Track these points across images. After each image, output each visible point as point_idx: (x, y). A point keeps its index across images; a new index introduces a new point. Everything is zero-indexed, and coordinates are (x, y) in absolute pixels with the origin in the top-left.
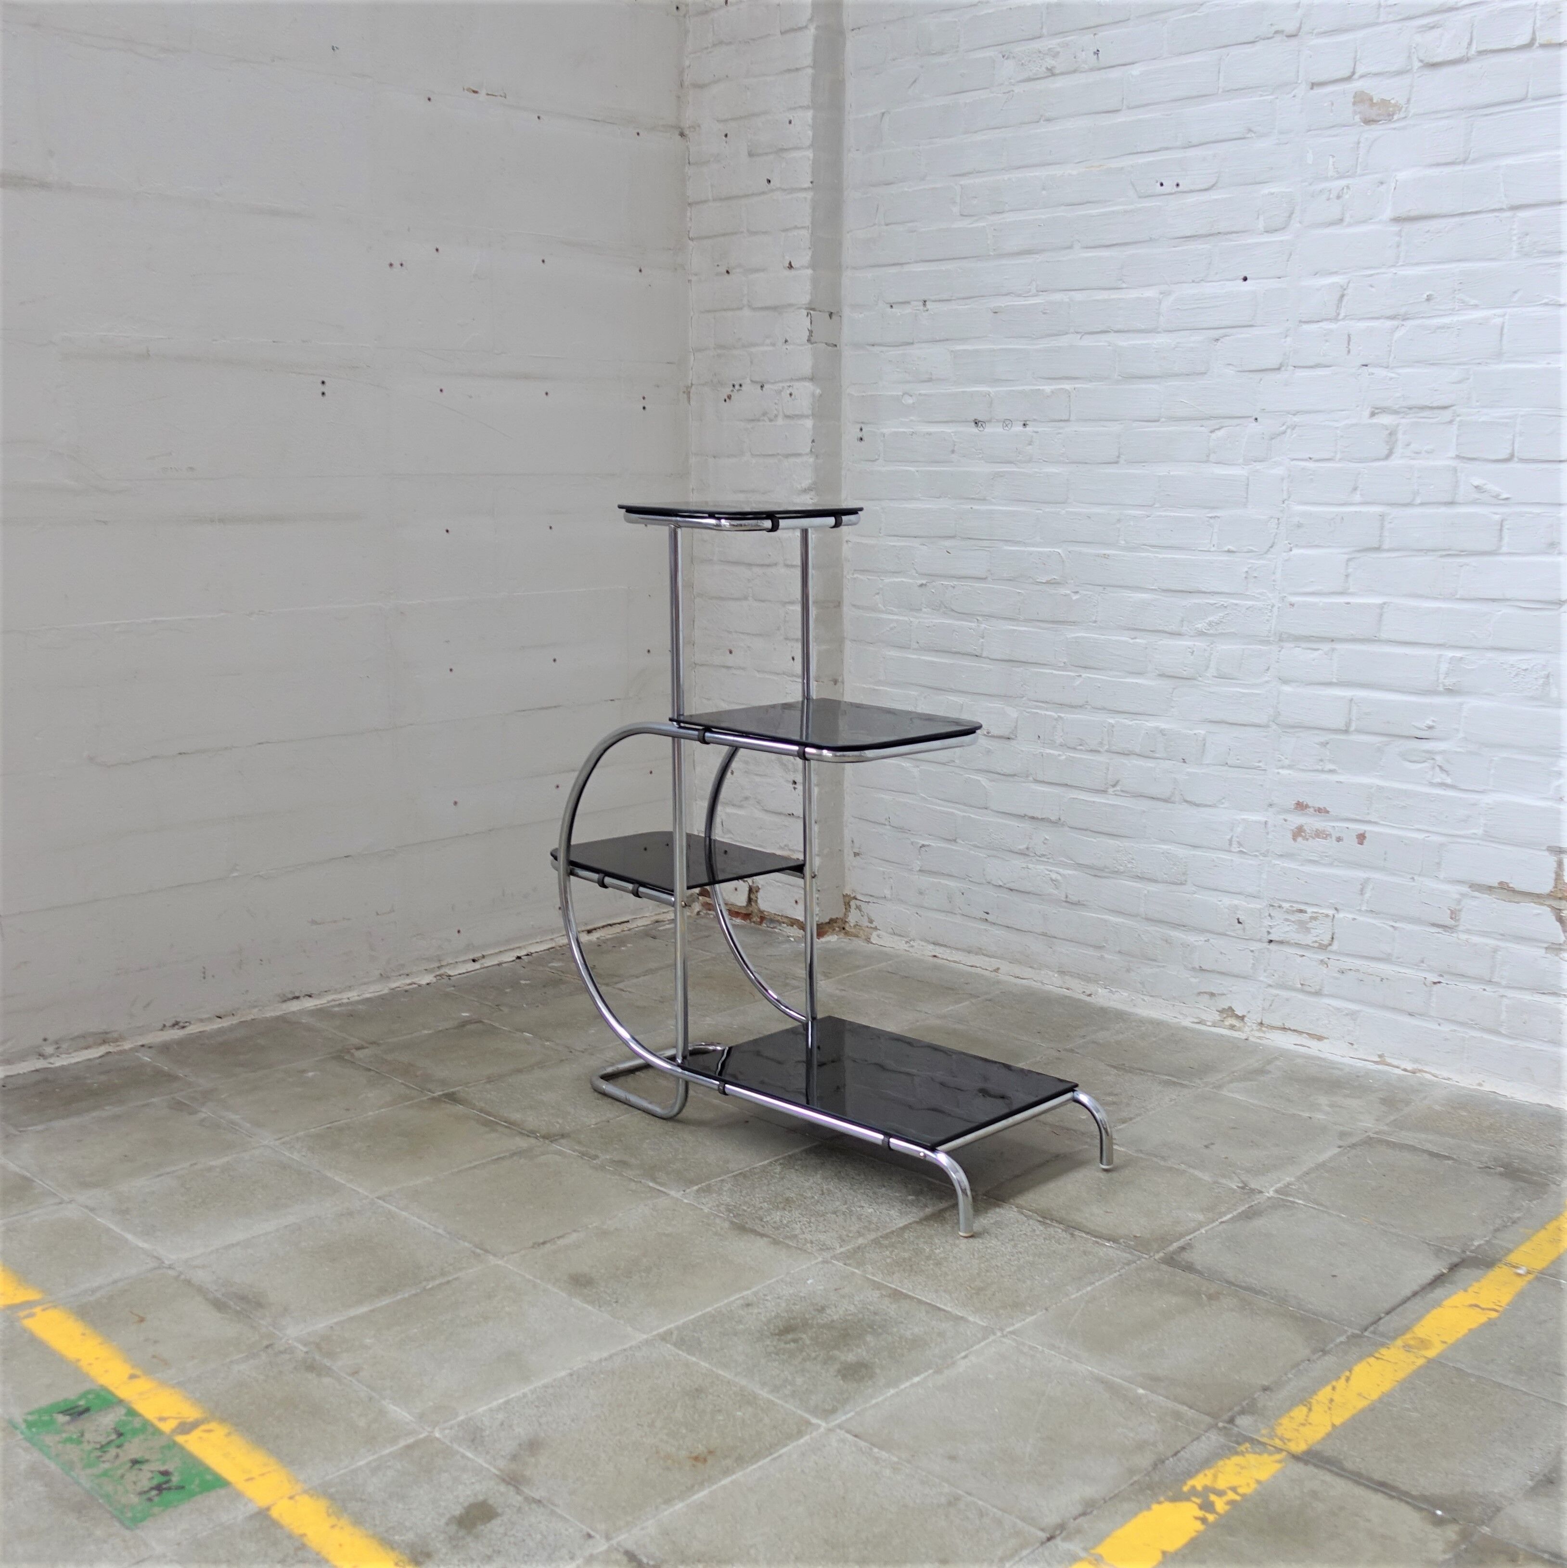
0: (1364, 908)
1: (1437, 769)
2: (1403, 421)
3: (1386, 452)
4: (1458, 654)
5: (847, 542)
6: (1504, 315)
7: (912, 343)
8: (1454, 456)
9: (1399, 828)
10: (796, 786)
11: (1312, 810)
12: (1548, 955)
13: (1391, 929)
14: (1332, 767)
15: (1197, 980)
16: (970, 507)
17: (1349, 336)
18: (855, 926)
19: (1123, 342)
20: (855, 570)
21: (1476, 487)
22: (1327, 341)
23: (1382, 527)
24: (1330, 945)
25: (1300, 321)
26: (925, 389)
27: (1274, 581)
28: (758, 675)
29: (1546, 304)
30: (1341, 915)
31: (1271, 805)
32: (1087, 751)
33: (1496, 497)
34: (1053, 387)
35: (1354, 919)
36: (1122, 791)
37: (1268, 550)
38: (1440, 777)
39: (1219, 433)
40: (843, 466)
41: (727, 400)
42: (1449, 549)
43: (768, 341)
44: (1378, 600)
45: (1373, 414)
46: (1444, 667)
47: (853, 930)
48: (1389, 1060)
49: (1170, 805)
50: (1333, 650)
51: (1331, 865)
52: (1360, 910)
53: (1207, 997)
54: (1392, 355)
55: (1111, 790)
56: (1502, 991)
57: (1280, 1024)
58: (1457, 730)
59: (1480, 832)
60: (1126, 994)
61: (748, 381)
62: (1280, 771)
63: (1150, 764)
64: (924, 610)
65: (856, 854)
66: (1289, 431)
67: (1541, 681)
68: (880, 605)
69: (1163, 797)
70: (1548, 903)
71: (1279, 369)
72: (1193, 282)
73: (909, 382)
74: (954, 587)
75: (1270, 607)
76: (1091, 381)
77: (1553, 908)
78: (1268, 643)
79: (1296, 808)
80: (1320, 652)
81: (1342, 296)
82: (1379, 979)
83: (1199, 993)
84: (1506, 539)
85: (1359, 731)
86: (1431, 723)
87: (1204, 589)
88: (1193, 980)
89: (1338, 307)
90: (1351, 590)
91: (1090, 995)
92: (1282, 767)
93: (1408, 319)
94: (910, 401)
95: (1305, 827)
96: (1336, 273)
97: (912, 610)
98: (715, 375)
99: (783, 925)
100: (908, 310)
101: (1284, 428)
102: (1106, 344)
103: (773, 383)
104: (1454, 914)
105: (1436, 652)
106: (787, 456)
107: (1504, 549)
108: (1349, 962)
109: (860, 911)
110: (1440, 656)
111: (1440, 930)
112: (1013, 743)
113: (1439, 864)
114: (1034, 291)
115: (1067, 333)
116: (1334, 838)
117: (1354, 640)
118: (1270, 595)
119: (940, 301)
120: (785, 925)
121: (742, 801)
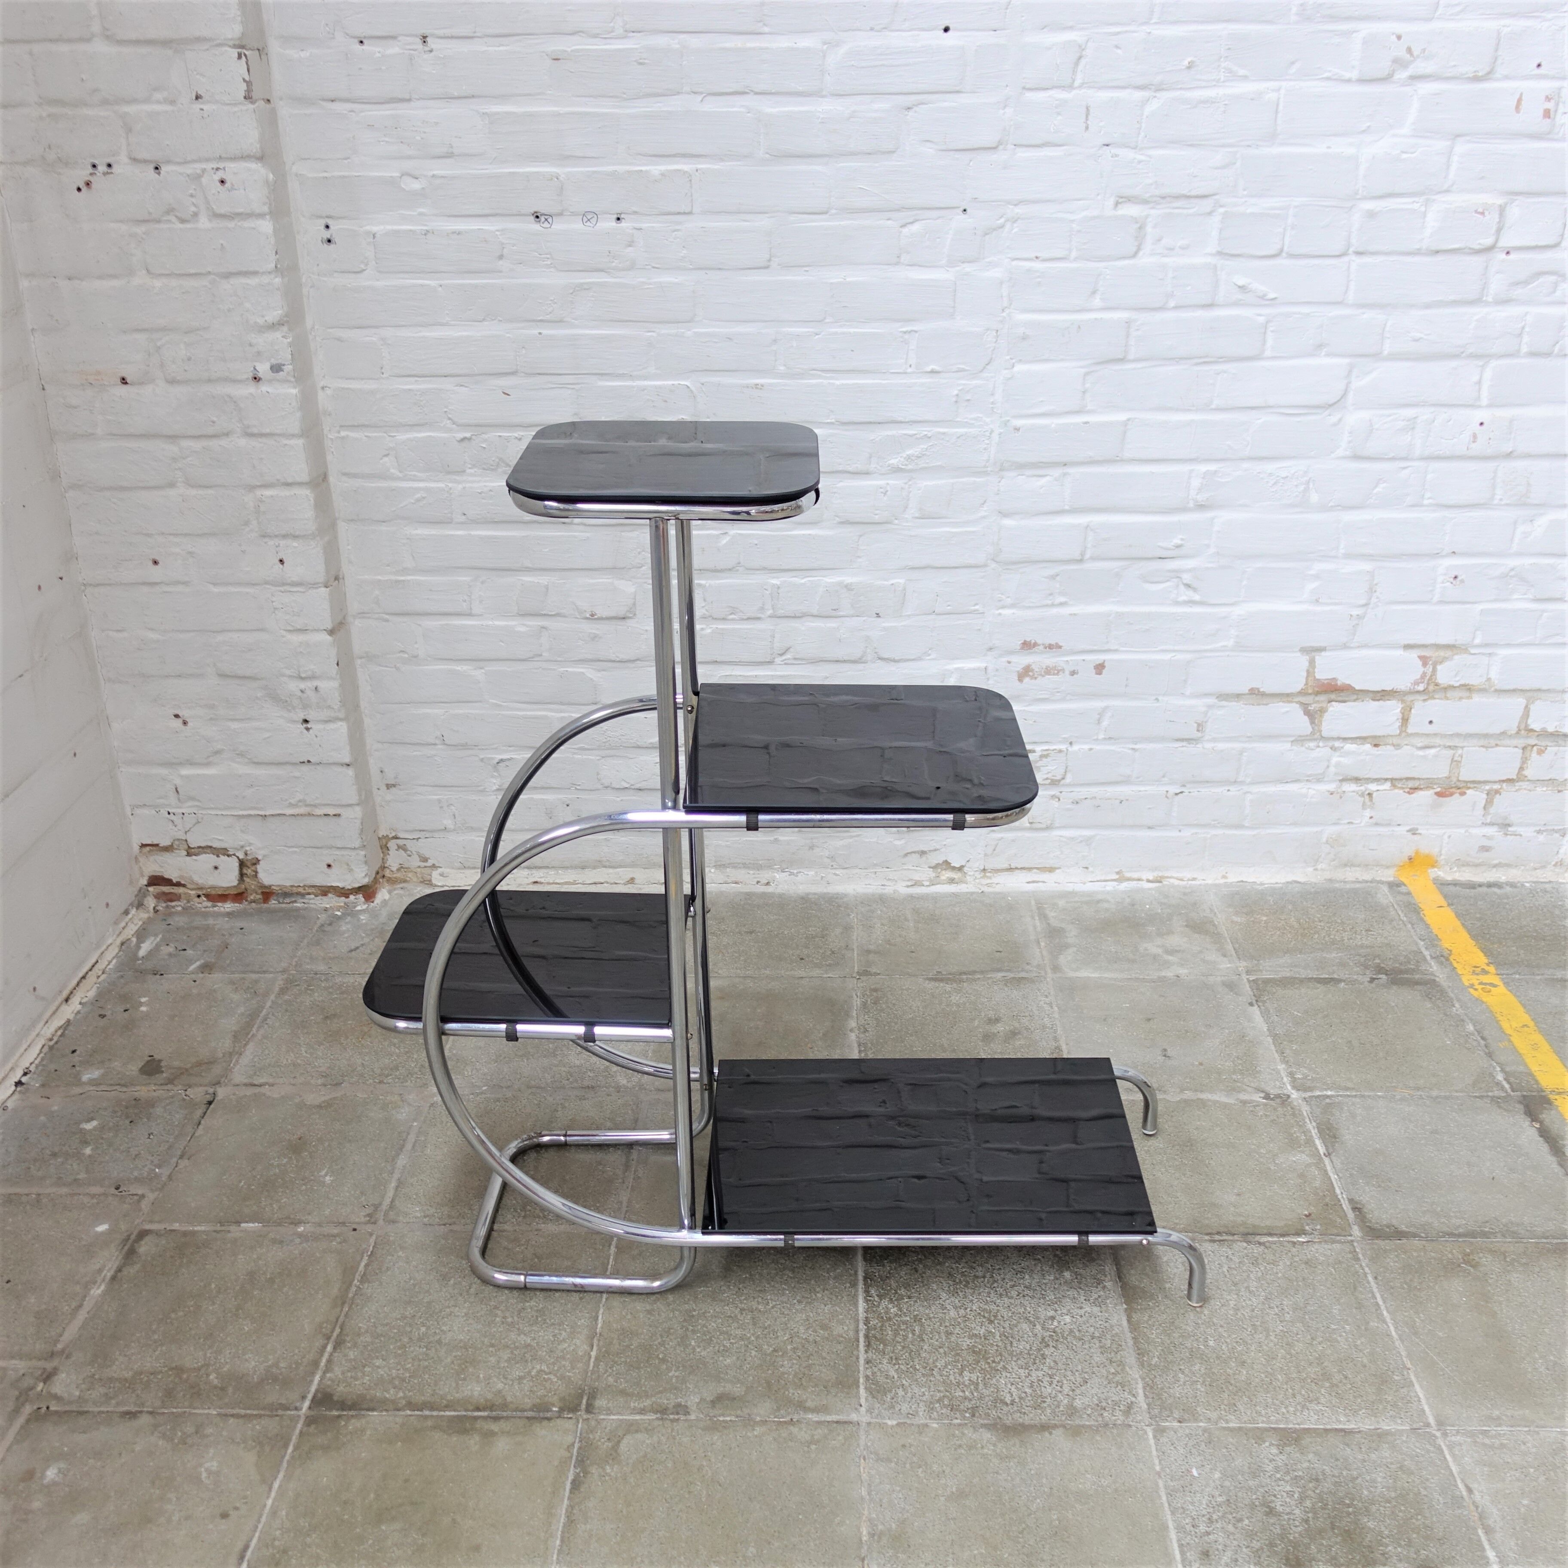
0: (1101, 736)
1: (1182, 587)
2: (1153, 212)
3: (1135, 249)
4: (1212, 467)
5: (323, 388)
6: (1279, 90)
7: (409, 100)
8: (1214, 251)
9: (1143, 652)
10: (309, 726)
11: (1041, 647)
12: (1294, 748)
13: (1130, 751)
14: (1062, 599)
15: (903, 842)
16: (536, 332)
17: (1087, 109)
18: (398, 870)
19: (770, 108)
20: (341, 426)
21: (1239, 287)
22: (1059, 114)
23: (1128, 336)
24: (1063, 779)
25: (1024, 88)
26: (441, 169)
27: (993, 403)
28: (216, 590)
29: (1328, 79)
30: (1075, 748)
31: (990, 649)
32: (743, 619)
33: (1263, 297)
34: (663, 168)
35: (1091, 749)
36: (795, 659)
37: (984, 368)
38: (1186, 595)
39: (916, 228)
40: (304, 280)
41: (84, 189)
42: (1207, 357)
43: (158, 96)
44: (1122, 417)
45: (1117, 204)
46: (1196, 483)
47: (398, 875)
48: (1128, 875)
49: (860, 666)
50: (1065, 474)
51: (1063, 700)
52: (1097, 740)
53: (917, 856)
54: (1143, 134)
55: (778, 660)
56: (1245, 788)
57: (1006, 866)
58: (1208, 546)
59: (1231, 643)
60: (813, 873)
61: (123, 158)
62: (1000, 611)
63: (832, 624)
64: (468, 471)
65: (388, 786)
66: (1008, 225)
67: (1302, 488)
68: (392, 471)
69: (853, 659)
70: (1297, 699)
71: (995, 148)
72: (872, 29)
73: (410, 158)
74: (520, 439)
75: (988, 434)
76: (722, 160)
77: (1301, 703)
78: (986, 473)
79: (1022, 648)
80: (1048, 478)
81: (1080, 58)
82: (1118, 801)
83: (906, 855)
84: (1270, 342)
85: (1093, 559)
86: (1179, 542)
87: (900, 419)
88: (897, 843)
89: (1074, 72)
90: (1088, 408)
91: (768, 884)
92: (1003, 607)
93: (1163, 89)
94: (416, 185)
95: (1033, 667)
96: (1071, 28)
97: (449, 473)
98: (50, 147)
99: (307, 896)
100: (393, 49)
101: (1002, 221)
102: (742, 110)
103: (179, 163)
104: (1200, 727)
105: (1186, 468)
106: (228, 275)
107: (1268, 353)
108: (1085, 792)
109: (405, 850)
110: (1191, 471)
111: (1184, 744)
112: (630, 622)
113: (1185, 681)
114: (620, 31)
115: (678, 93)
116: (1067, 672)
117: (1092, 462)
118: (988, 420)
119: (452, 37)
120: (312, 896)
121: (209, 757)
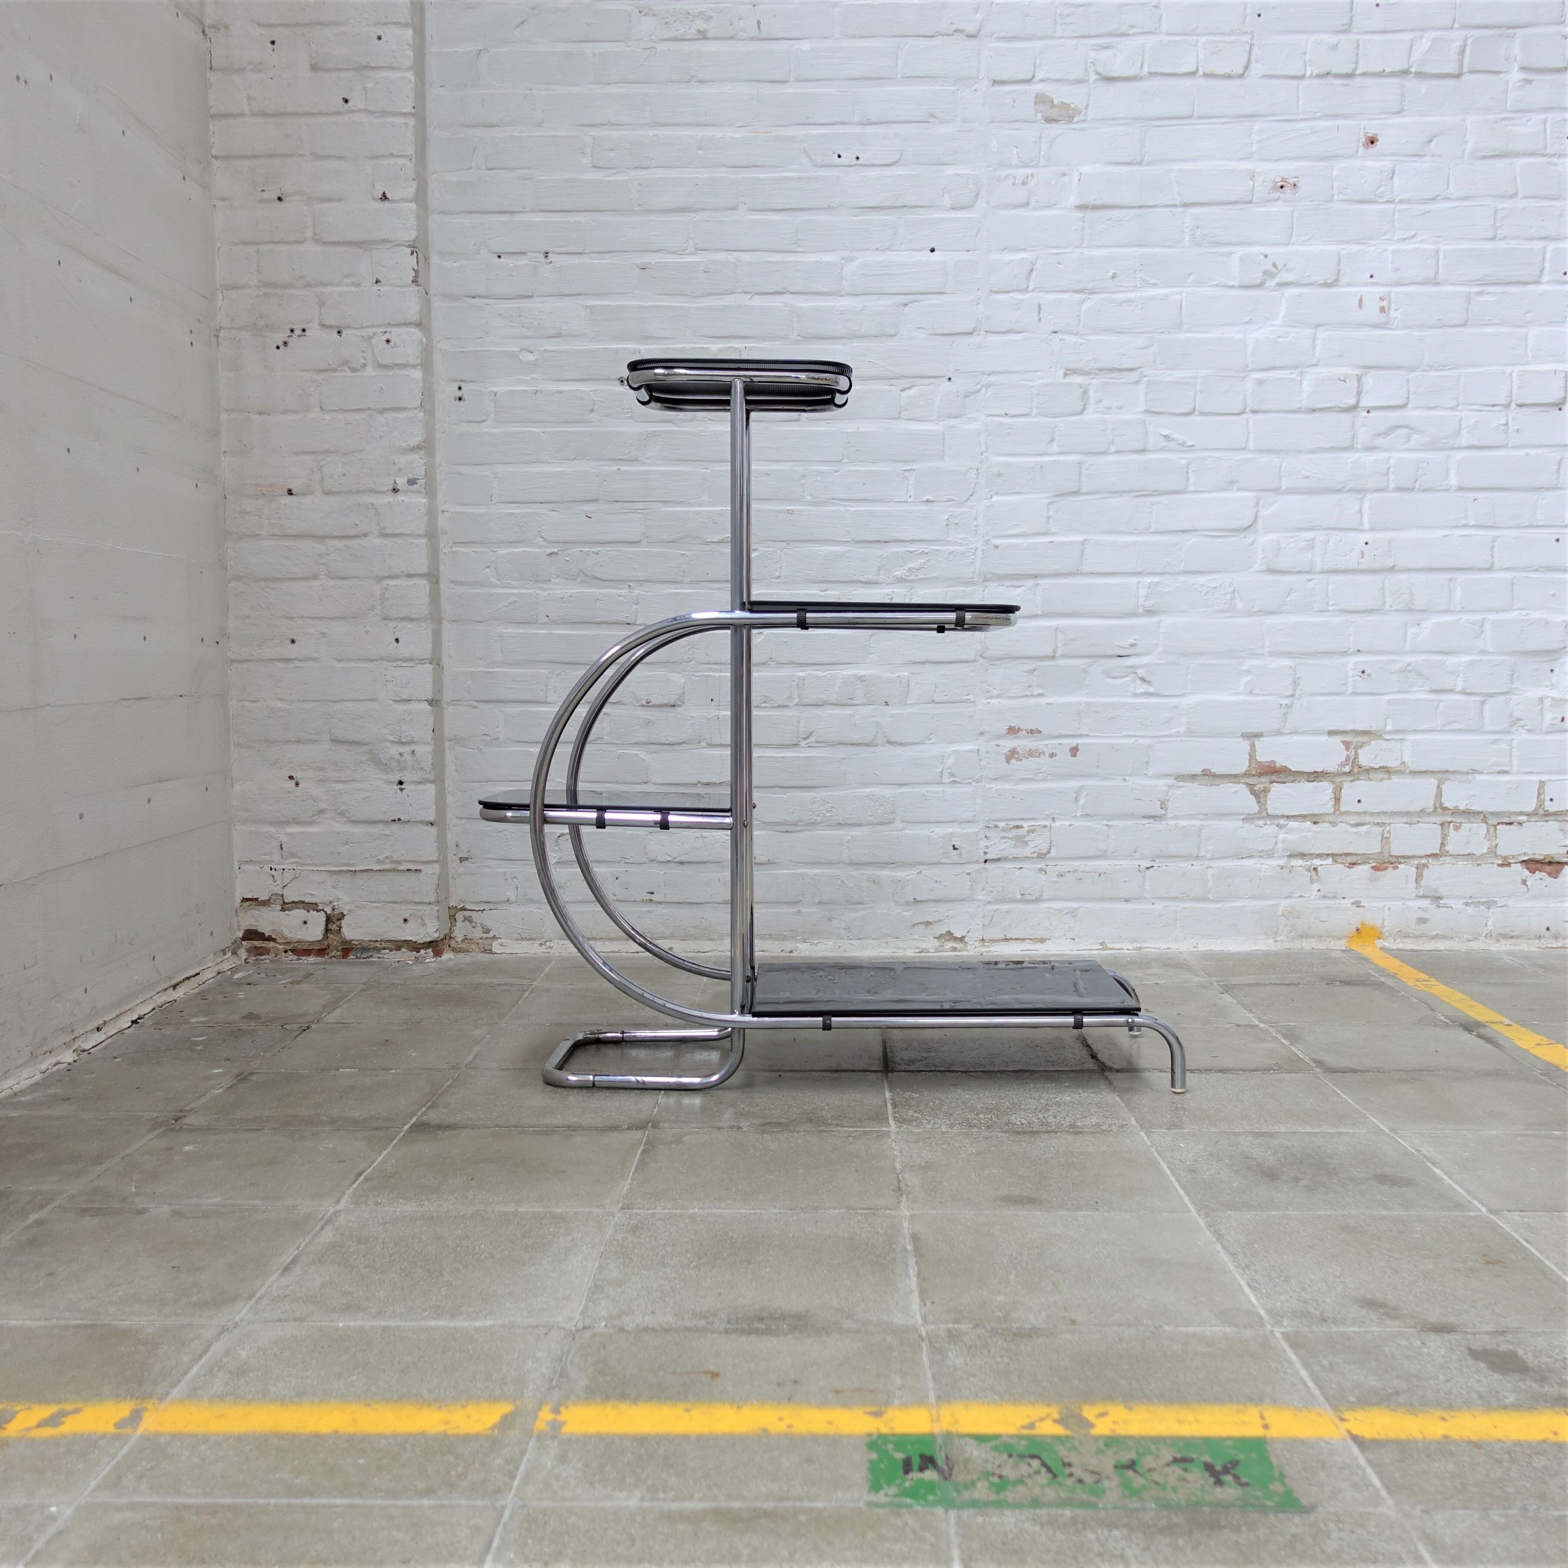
0: (1079, 814)
1: (1138, 682)
2: (1093, 381)
3: (1081, 408)
4: (1155, 579)
5: (443, 511)
6: (1181, 293)
7: (531, 297)
8: (1142, 410)
9: (1109, 737)
10: (403, 787)
11: (1024, 732)
12: (1245, 825)
13: (1105, 828)
14: (1040, 691)
15: (910, 913)
16: (616, 468)
17: (1039, 306)
18: (463, 941)
19: (801, 303)
20: (454, 543)
21: (1164, 436)
22: (1018, 309)
23: (1080, 474)
24: (1049, 852)
25: (991, 291)
26: (551, 345)
27: (976, 526)
28: (339, 665)
29: (1217, 286)
30: (1058, 824)
31: (982, 734)
32: (774, 707)
33: (1183, 444)
34: (720, 346)
35: (1071, 825)
36: (817, 742)
37: (968, 499)
38: (1142, 688)
39: (912, 392)
40: (437, 427)
41: (282, 347)
42: (1143, 490)
43: (348, 281)
44: (1080, 538)
45: (1066, 375)
46: (1143, 592)
47: (463, 946)
48: (1110, 946)
49: (872, 749)
50: (1037, 585)
51: (1045, 780)
52: (1075, 816)
53: (923, 926)
54: (1082, 324)
55: (803, 743)
56: (1207, 863)
57: (1002, 936)
58: (1157, 645)
59: (1183, 729)
60: (830, 943)
61: (316, 325)
62: (989, 701)
63: (848, 711)
64: (553, 580)
65: (462, 860)
66: (983, 390)
67: (1229, 596)
68: (492, 579)
69: (865, 742)
70: (1243, 781)
71: (971, 333)
72: (877, 250)
73: (528, 338)
74: (597, 554)
75: (973, 551)
76: (764, 340)
77: (1247, 784)
78: (972, 583)
79: (1008, 733)
80: (1023, 588)
81: (1032, 270)
82: (1097, 874)
83: (914, 925)
84: (1192, 480)
85: (1064, 656)
86: (1134, 642)
87: (902, 538)
88: (906, 914)
89: (1028, 280)
90: (1053, 530)
91: (791, 952)
92: (991, 698)
93: (1094, 293)
94: (531, 358)
95: (1018, 749)
96: (1024, 250)
97: (537, 581)
98: (261, 317)
99: (383, 951)
100: (522, 261)
101: (978, 387)
102: (781, 304)
103: (357, 328)
104: (1163, 805)
105: (1135, 580)
106: (384, 411)
107: (1191, 488)
108: (1068, 865)
109: (471, 922)
110: (1139, 582)
111: (1151, 821)
112: (679, 710)
113: (1147, 763)
114: (691, 250)
115: (733, 293)
116: (1047, 755)
117: (1058, 575)
118: (973, 540)
119: (567, 253)
120: (387, 951)
121: (313, 816)
